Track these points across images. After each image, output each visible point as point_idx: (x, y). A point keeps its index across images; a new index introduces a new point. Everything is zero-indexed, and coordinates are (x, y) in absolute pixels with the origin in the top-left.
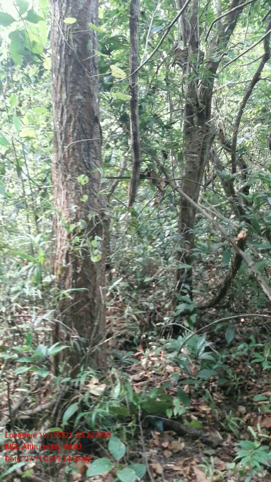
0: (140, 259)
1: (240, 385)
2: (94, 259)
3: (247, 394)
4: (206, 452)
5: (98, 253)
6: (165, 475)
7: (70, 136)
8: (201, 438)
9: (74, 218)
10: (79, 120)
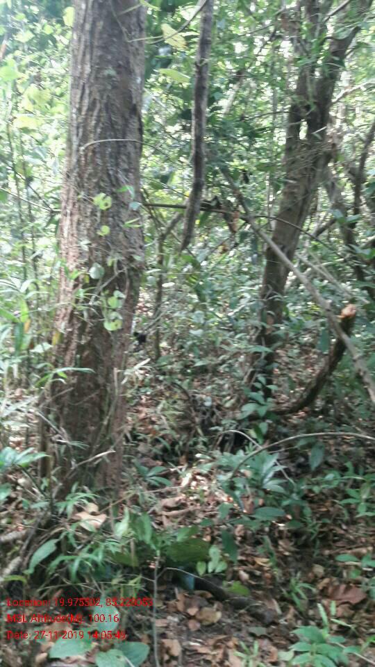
0: (199, 332)
1: (321, 533)
2: (109, 327)
3: (329, 547)
4: (254, 630)
5: (116, 318)
6: (183, 658)
7: (91, 132)
8: (248, 607)
9: (86, 259)
10: (108, 107)
